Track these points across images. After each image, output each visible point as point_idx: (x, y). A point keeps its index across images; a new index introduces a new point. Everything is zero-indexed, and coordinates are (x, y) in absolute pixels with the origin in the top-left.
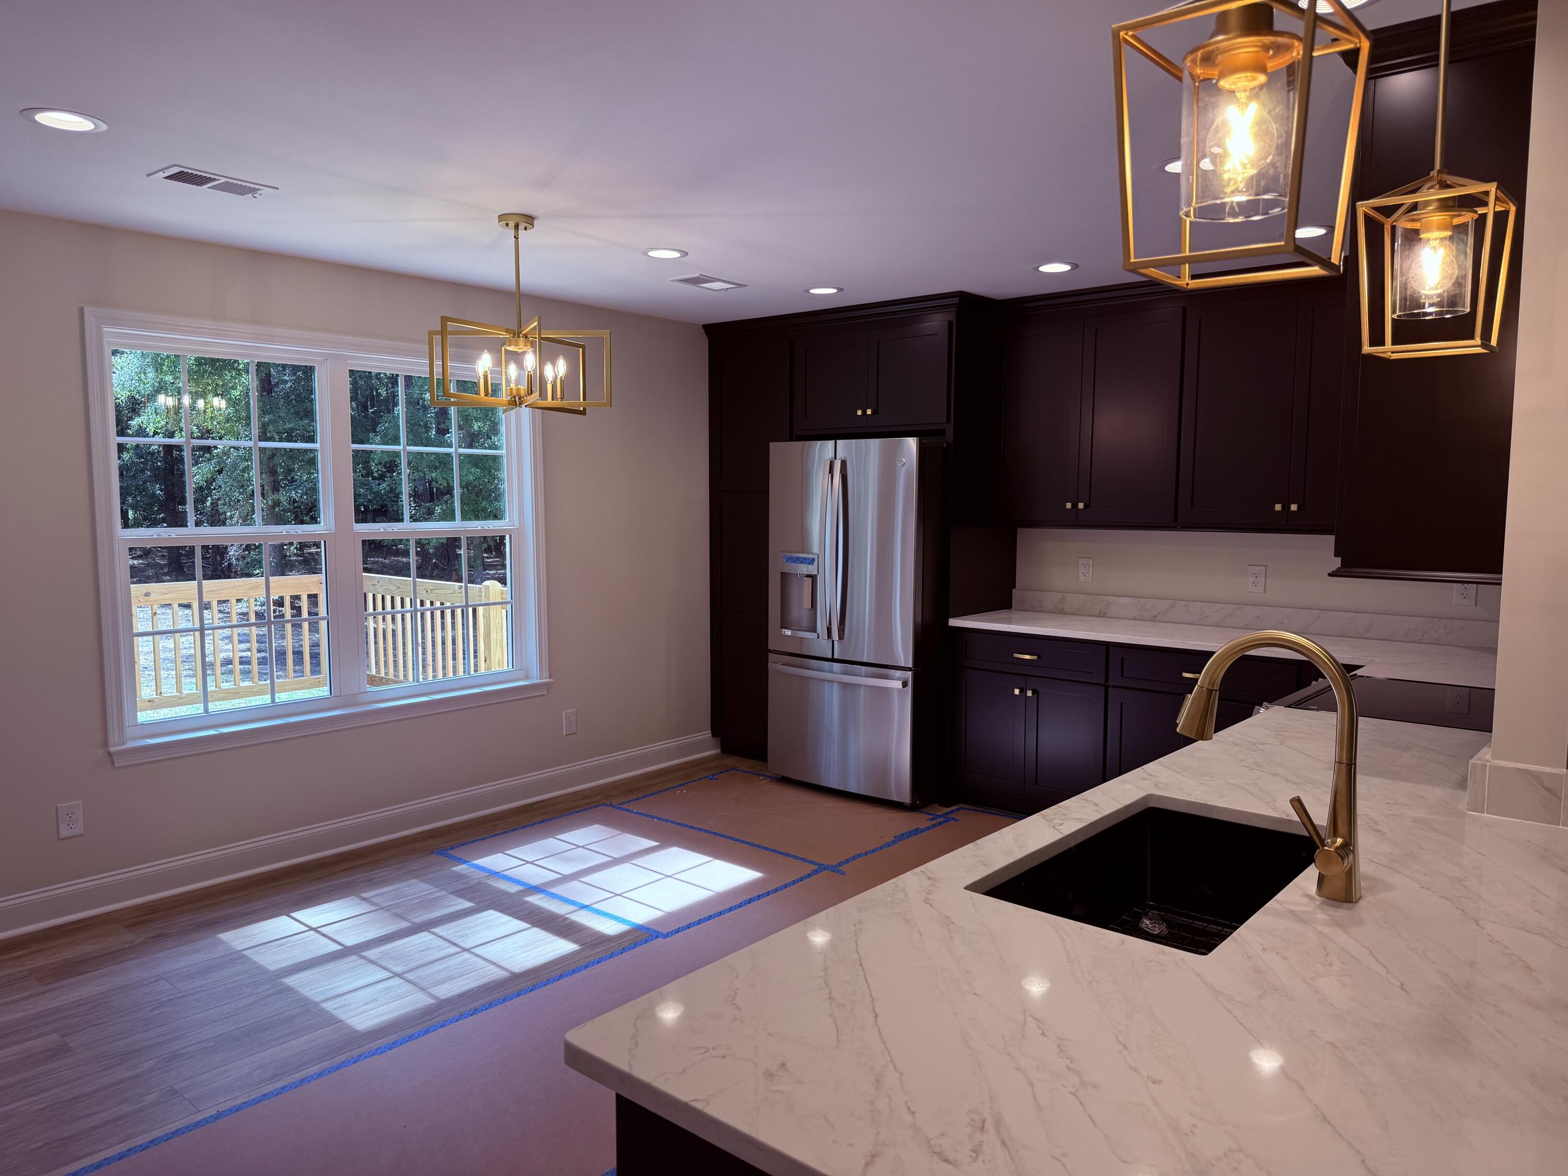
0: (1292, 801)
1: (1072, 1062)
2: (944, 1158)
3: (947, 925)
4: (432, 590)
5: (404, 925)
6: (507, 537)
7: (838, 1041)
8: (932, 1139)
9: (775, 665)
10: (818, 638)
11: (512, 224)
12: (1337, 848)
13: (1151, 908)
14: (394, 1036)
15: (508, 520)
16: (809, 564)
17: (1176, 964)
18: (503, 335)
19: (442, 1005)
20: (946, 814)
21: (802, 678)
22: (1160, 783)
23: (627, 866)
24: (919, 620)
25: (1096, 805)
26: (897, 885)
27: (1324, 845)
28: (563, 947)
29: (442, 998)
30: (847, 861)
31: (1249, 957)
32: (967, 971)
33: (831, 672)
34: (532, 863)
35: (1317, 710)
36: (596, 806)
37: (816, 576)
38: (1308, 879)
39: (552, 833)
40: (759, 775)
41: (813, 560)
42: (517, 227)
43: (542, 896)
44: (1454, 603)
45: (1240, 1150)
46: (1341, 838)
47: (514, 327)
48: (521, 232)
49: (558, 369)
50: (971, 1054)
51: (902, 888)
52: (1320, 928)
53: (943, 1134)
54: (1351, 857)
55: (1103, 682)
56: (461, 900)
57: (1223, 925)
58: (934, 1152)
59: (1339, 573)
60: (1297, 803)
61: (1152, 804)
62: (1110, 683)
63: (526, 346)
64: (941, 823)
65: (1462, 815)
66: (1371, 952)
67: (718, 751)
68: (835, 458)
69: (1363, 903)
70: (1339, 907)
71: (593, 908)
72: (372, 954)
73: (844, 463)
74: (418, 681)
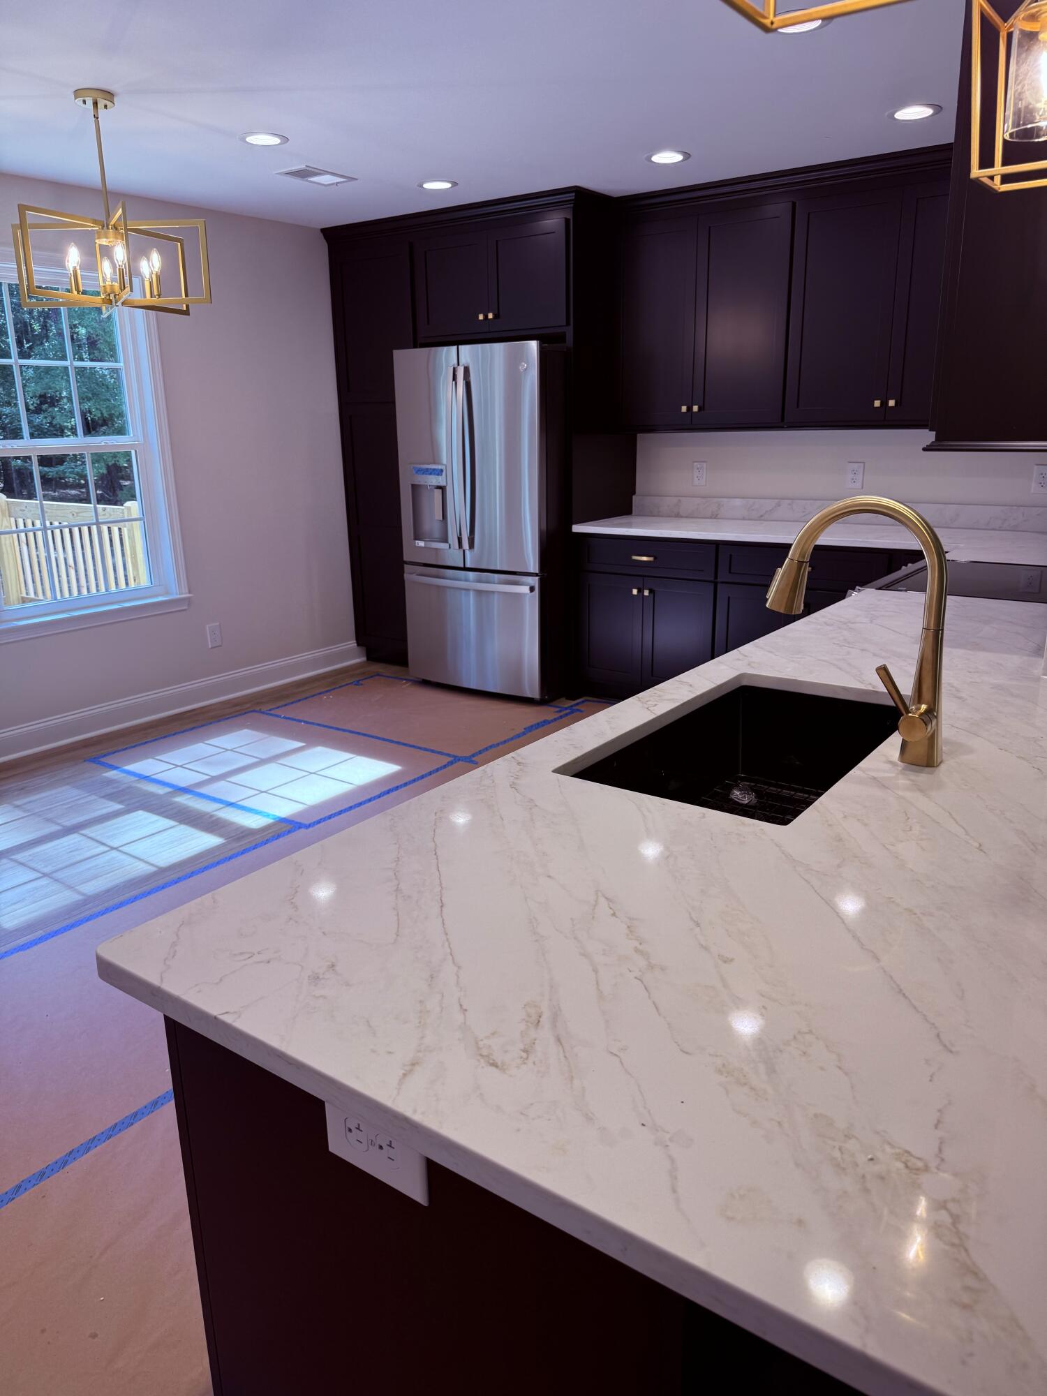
0: (878, 670)
1: (641, 944)
2: (491, 1061)
3: (530, 809)
4: (77, 513)
5: (54, 828)
6: (133, 452)
7: (397, 935)
8: (482, 1040)
9: (411, 576)
10: (450, 547)
11: (90, 101)
12: (922, 714)
13: (743, 779)
14: (41, 932)
15: (132, 435)
16: (438, 475)
17: (756, 835)
18: (90, 226)
19: (88, 900)
20: (572, 706)
21: (438, 587)
22: (754, 662)
23: (273, 766)
24: (544, 527)
25: (691, 685)
26: (486, 772)
27: (908, 712)
28: (209, 841)
29: (89, 894)
30: (480, 752)
31: (830, 825)
32: (544, 853)
33: (466, 580)
34: (181, 766)
35: (906, 591)
36: (245, 713)
37: (445, 487)
38: (891, 747)
39: (201, 739)
40: (401, 679)
41: (442, 471)
42: (95, 104)
43: (189, 796)
44: (1032, 491)
45: (810, 1032)
46: (926, 704)
47: (103, 218)
48: (101, 111)
49: (152, 265)
50: (536, 941)
51: (490, 775)
52: (900, 793)
53: (493, 1034)
54: (934, 722)
55: (712, 579)
56: (111, 803)
57: (809, 793)
58: (481, 1055)
59: (933, 448)
60: (884, 672)
61: (745, 683)
62: (719, 580)
63: (117, 238)
64: (567, 715)
65: (1038, 679)
66: (951, 814)
67: (364, 659)
68: (458, 365)
69: (943, 767)
70: (921, 772)
71: (239, 805)
72: (19, 857)
73: (467, 370)
74: (56, 599)
